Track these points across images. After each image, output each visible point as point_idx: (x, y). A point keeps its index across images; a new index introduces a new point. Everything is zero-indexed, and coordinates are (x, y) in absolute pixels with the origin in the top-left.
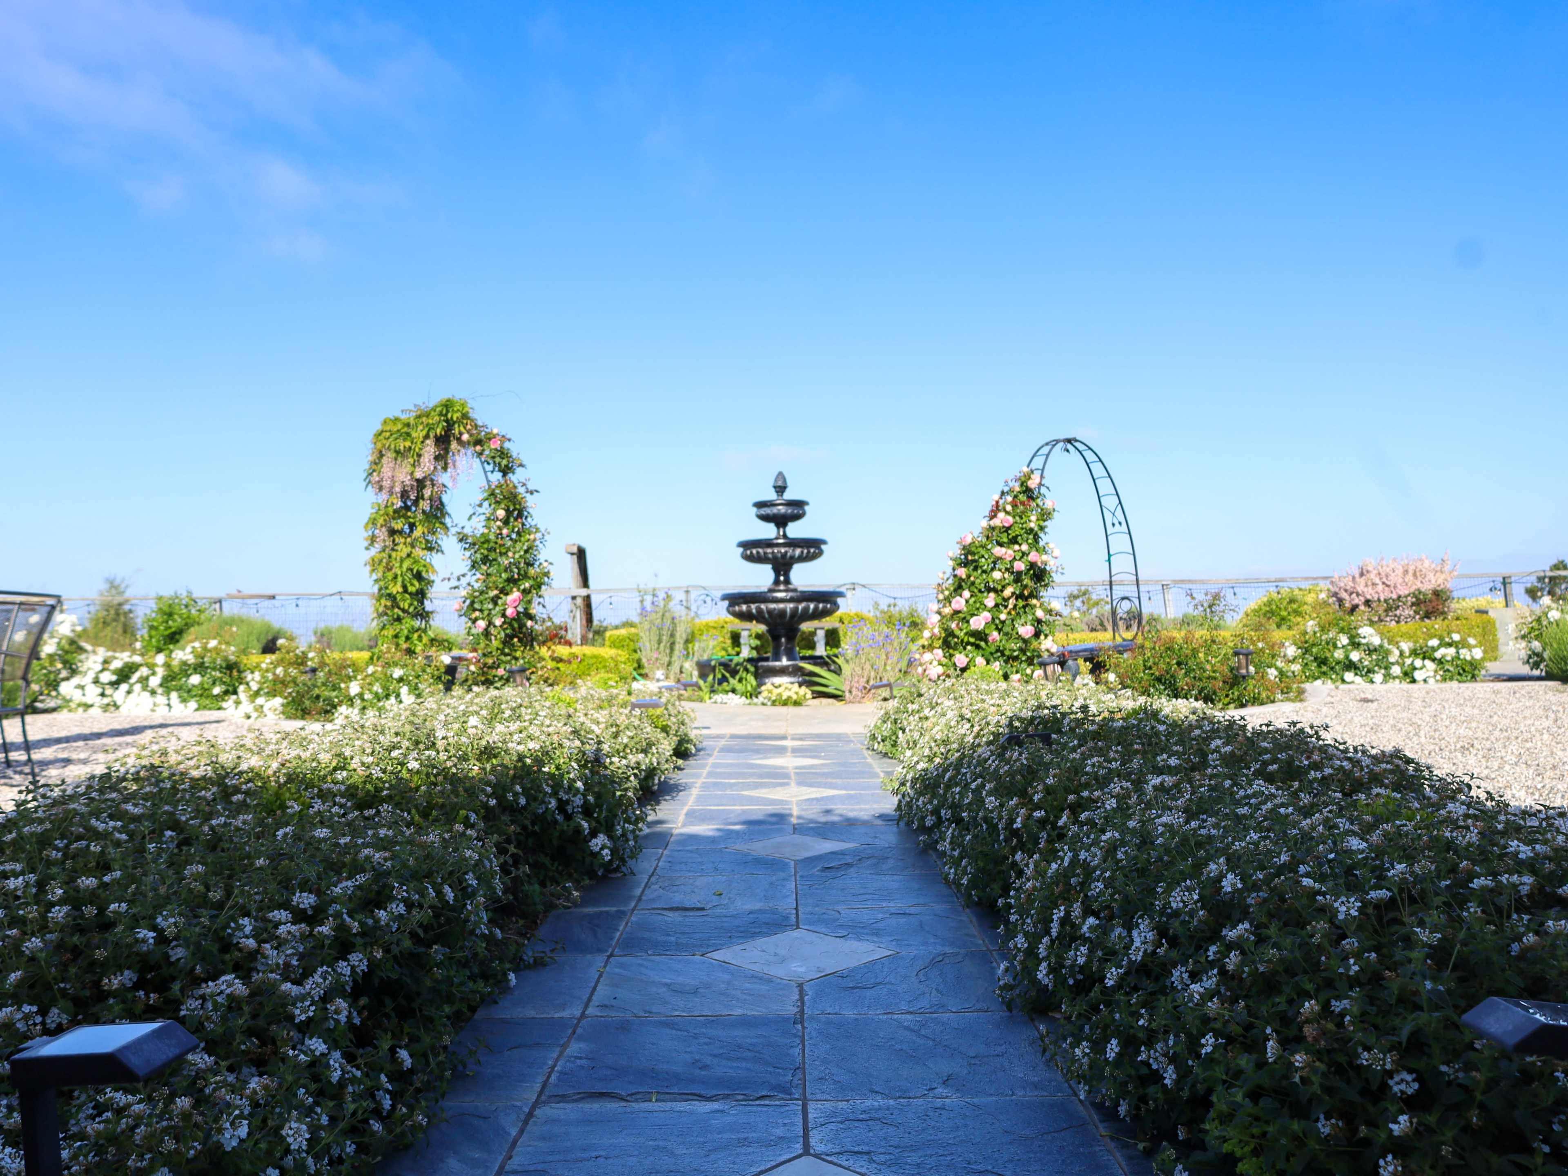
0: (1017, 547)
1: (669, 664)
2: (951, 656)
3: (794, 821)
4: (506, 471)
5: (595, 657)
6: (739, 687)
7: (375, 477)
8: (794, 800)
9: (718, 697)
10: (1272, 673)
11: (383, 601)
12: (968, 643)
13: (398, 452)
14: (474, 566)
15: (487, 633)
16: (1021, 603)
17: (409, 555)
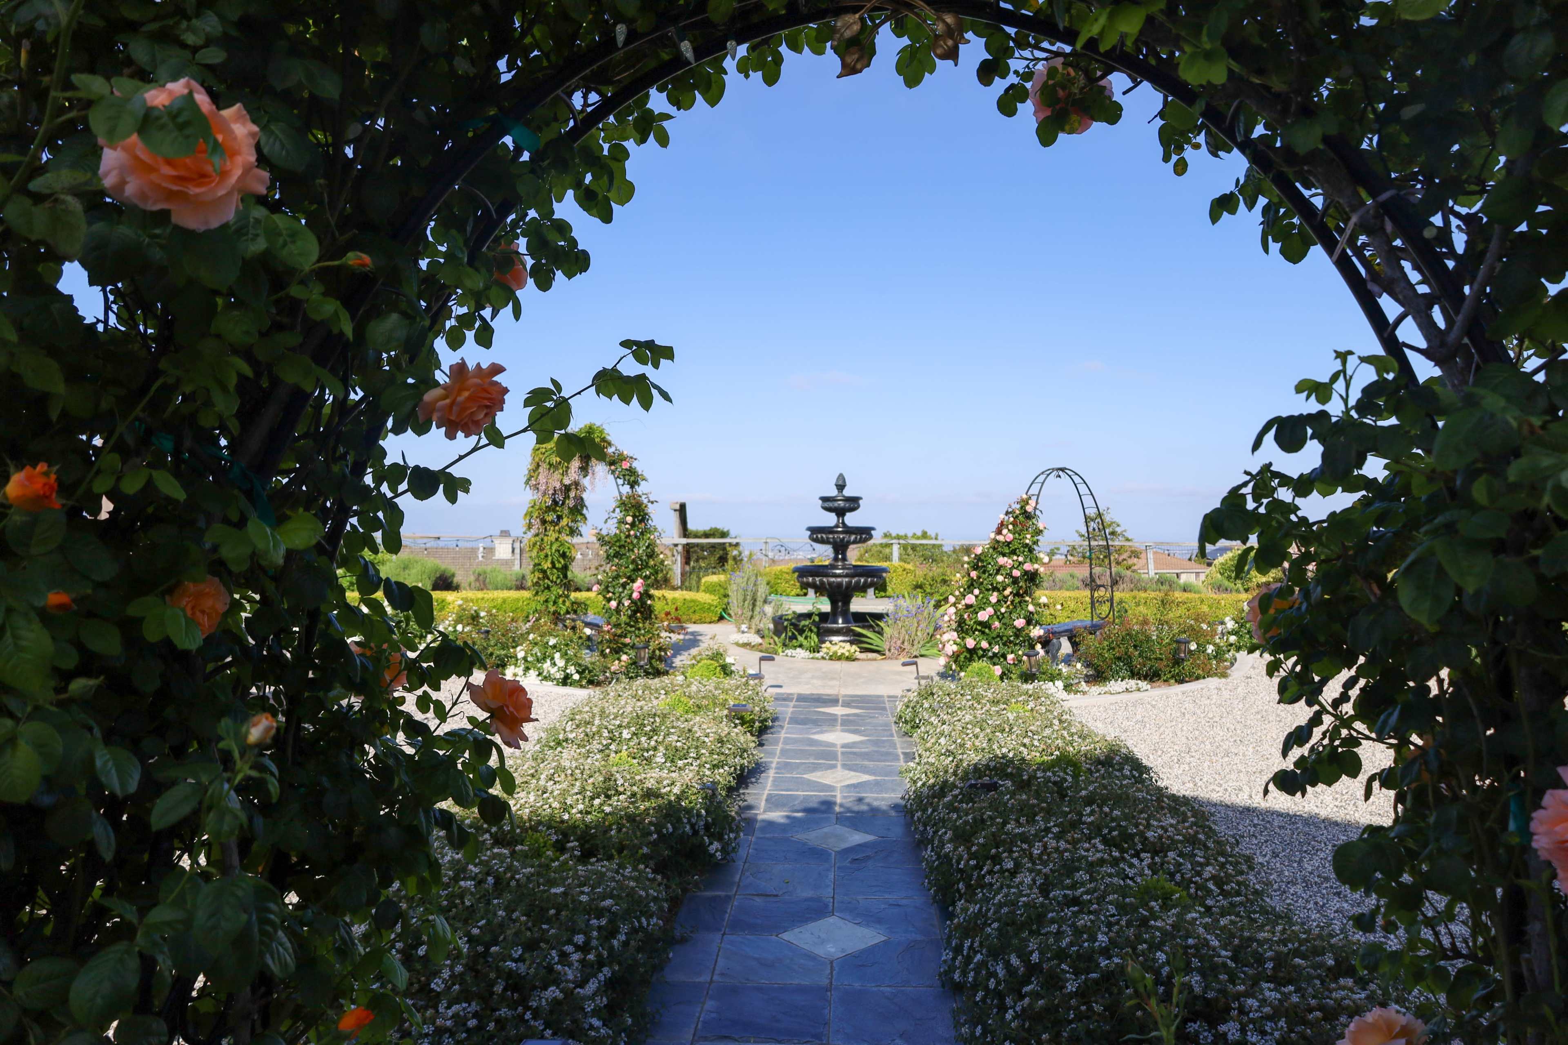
0: (1015, 558)
1: (752, 617)
2: (963, 639)
3: (837, 809)
4: (633, 484)
5: (693, 601)
6: (805, 643)
7: (533, 482)
8: (839, 785)
9: (789, 652)
10: (1210, 649)
11: (537, 574)
12: (976, 630)
13: (550, 465)
14: (609, 558)
15: (618, 611)
16: (1017, 600)
17: (557, 539)
